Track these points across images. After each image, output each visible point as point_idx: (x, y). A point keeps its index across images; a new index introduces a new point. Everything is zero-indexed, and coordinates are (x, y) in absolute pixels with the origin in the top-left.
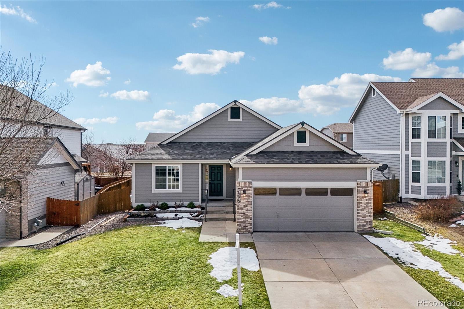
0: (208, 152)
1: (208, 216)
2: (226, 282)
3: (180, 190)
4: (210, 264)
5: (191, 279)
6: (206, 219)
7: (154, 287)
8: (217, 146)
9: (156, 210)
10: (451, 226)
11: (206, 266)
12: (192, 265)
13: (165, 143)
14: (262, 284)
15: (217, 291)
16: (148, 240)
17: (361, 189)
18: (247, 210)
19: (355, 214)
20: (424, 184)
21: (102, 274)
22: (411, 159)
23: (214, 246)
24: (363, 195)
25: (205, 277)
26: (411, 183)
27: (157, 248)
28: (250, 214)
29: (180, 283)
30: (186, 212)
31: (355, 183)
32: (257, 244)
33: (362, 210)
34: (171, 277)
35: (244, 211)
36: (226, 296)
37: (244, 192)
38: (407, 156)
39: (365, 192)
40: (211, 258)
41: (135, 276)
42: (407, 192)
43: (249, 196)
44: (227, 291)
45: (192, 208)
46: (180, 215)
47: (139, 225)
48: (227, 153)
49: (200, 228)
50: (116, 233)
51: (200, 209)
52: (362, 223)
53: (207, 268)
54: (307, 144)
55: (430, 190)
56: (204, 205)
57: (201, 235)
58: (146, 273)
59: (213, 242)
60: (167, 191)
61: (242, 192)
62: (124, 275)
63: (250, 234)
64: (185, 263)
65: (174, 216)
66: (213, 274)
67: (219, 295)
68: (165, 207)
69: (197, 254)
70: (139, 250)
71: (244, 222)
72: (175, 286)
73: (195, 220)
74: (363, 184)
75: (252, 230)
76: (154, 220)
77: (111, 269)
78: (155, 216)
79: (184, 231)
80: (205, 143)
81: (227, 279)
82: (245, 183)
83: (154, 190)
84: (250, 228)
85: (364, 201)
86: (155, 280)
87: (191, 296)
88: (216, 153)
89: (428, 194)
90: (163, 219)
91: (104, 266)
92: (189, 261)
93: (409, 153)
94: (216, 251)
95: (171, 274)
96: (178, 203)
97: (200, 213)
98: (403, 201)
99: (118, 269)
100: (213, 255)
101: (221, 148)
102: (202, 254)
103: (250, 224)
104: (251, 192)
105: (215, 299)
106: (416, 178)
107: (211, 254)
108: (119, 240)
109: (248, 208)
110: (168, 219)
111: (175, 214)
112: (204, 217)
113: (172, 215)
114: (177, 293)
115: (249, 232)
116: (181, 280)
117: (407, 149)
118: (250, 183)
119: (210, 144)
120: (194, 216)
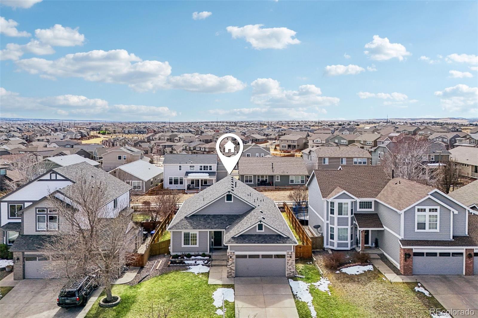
0: (213, 223)
1: (213, 263)
2: (219, 308)
3: (197, 246)
4: (213, 298)
5: (205, 306)
6: (212, 265)
7: (191, 310)
8: (218, 218)
9: (184, 258)
10: (337, 272)
11: (211, 299)
12: (205, 298)
13: (189, 216)
14: (234, 309)
15: (216, 312)
16: (184, 282)
17: (289, 256)
18: (232, 266)
19: (286, 268)
20: (336, 241)
21: (167, 303)
22: (330, 226)
23: (215, 287)
24: (289, 258)
25: (211, 305)
26: (330, 240)
27: (189, 288)
28: (234, 268)
29: (201, 308)
30: (201, 260)
31: (286, 252)
32: (236, 286)
33: (289, 266)
34: (197, 305)
35: (230, 267)
36: (219, 314)
37: (231, 257)
38: (327, 224)
39: (291, 257)
40: (213, 295)
41: (182, 304)
42: (327, 244)
43: (233, 259)
44: (219, 312)
45: (204, 257)
46: (198, 262)
47: (177, 271)
48: (224, 223)
49: (208, 273)
50: (167, 276)
51: (208, 258)
52: (289, 272)
53: (212, 300)
54: (263, 231)
55: (339, 245)
56: (211, 254)
57: (209, 279)
58: (186, 303)
59: (215, 285)
60: (190, 246)
61: (230, 257)
62: (177, 303)
63: (233, 279)
64: (202, 297)
65: (194, 263)
66: (214, 304)
67: (216, 314)
68: (189, 256)
69: (208, 292)
70: (181, 289)
71: (230, 272)
72: (199, 310)
73: (206, 266)
74: (290, 253)
75: (234, 276)
76: (184, 266)
77: (170, 300)
78: (184, 263)
79: (201, 276)
80: (212, 215)
81: (220, 306)
82: (231, 252)
83: (183, 246)
84: (233, 275)
85: (290, 262)
86: (191, 306)
87: (205, 314)
88: (217, 223)
89: (338, 247)
90: (189, 265)
91: (167, 298)
92: (204, 296)
93: (329, 222)
94: (216, 290)
95: (196, 303)
96: (196, 253)
97: (209, 261)
98: (325, 250)
99: (174, 300)
100: (215, 293)
101: (221, 220)
102: (210, 292)
103: (234, 273)
104: (234, 257)
105: (214, 316)
106: (332, 237)
107: (213, 292)
108: (170, 282)
109: (233, 265)
110: (191, 265)
111: (195, 261)
112: (211, 264)
113: (193, 262)
114: (200, 313)
115: (233, 277)
116: (201, 307)
117: (327, 220)
118: (234, 252)
119: (215, 216)
120: (205, 264)
